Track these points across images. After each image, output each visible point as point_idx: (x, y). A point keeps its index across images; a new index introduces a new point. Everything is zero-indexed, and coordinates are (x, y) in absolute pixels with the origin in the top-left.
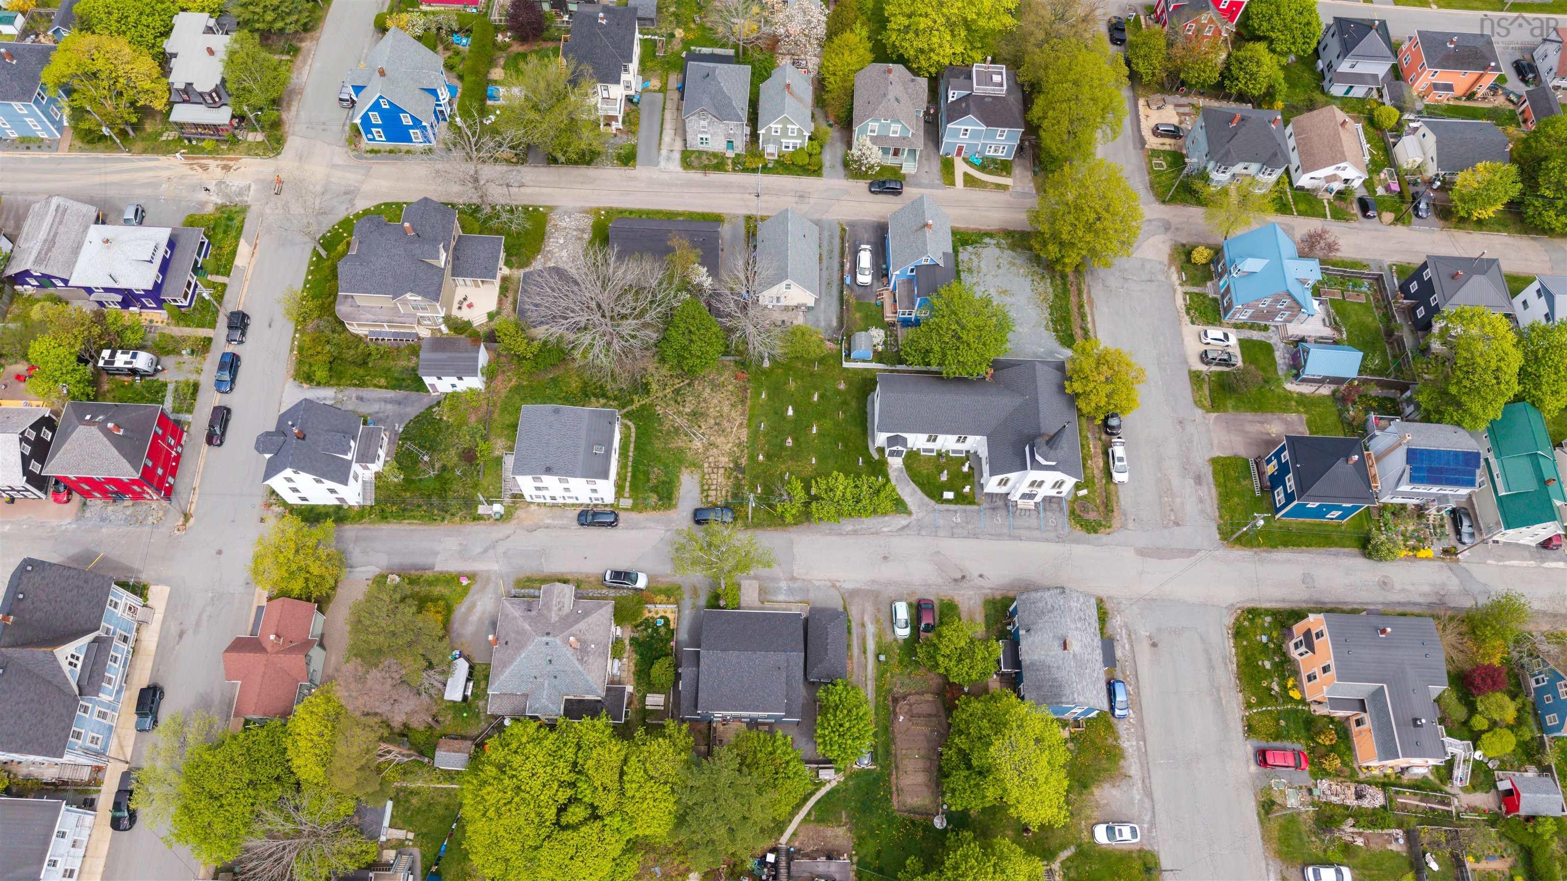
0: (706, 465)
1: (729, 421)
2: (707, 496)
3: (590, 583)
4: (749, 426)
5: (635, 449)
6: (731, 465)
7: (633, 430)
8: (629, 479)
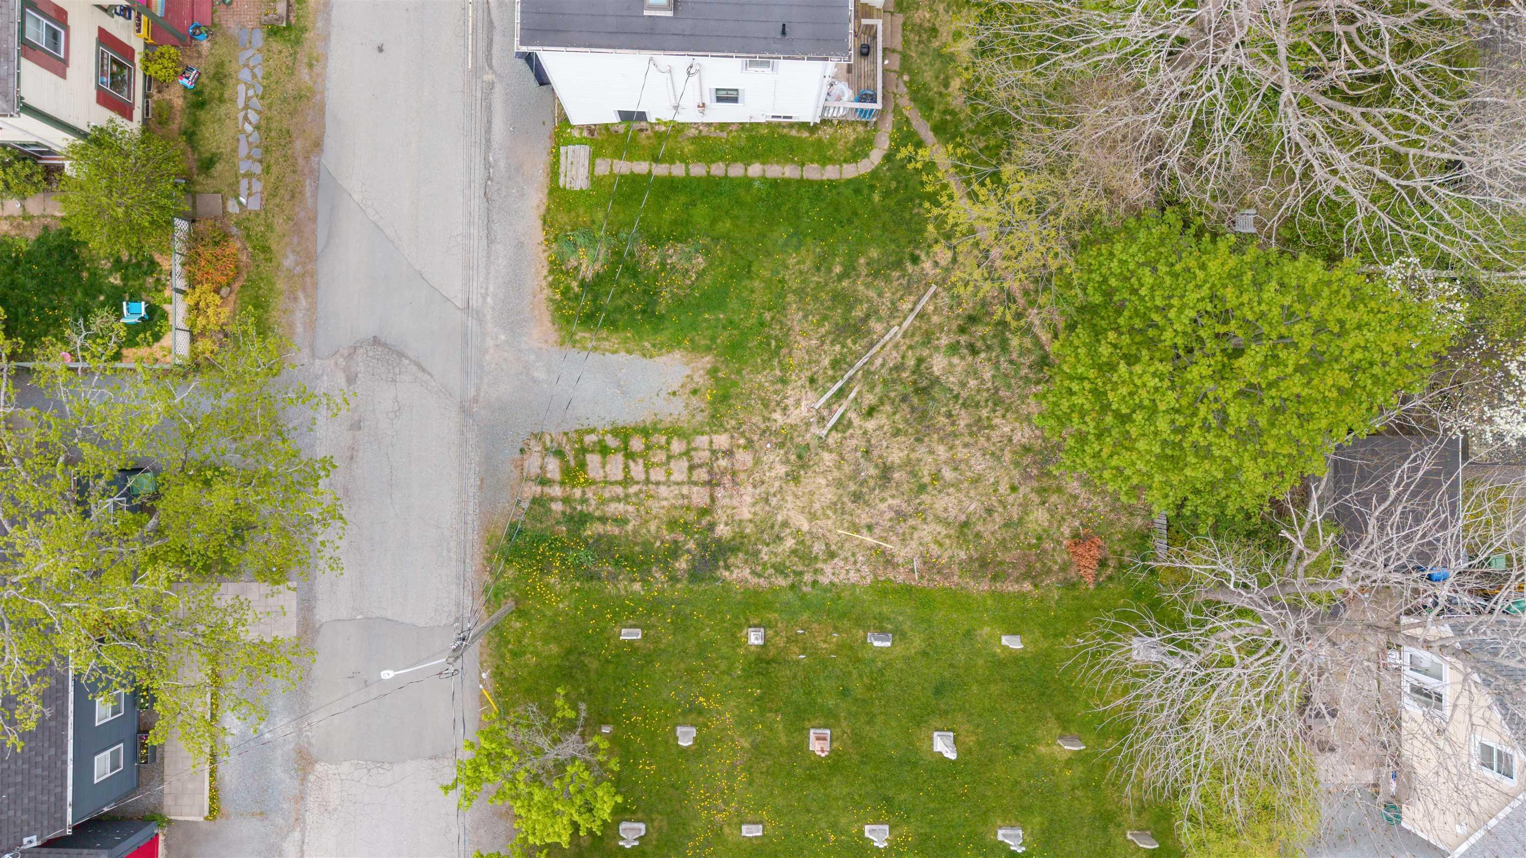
0: (722, 441)
1: (901, 516)
2: (604, 451)
3: (291, 71)
4: (883, 591)
5: (774, 184)
6: (723, 531)
7: (850, 171)
8: (661, 170)
